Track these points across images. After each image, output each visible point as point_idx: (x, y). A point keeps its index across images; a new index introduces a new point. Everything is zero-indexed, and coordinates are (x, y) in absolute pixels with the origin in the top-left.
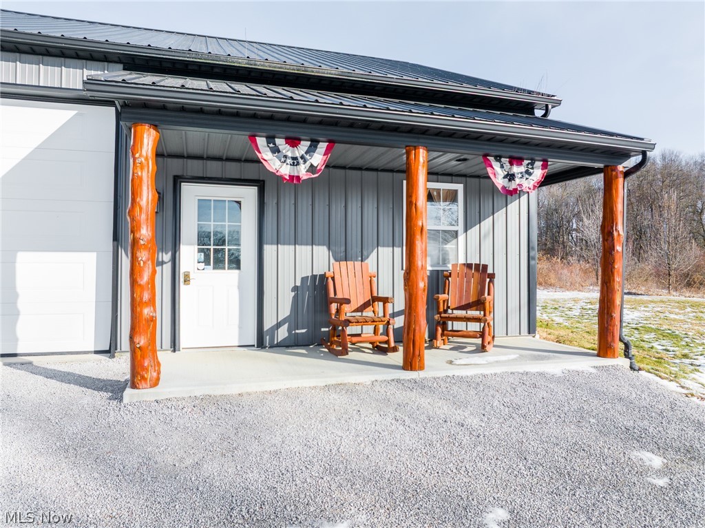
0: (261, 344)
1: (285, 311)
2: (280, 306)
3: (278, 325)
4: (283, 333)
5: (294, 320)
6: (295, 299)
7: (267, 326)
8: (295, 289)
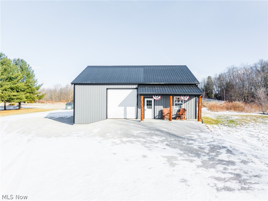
0: (154, 118)
1: (158, 114)
2: (157, 114)
3: (157, 116)
4: (157, 117)
5: (159, 116)
6: (159, 113)
7: (155, 116)
8: (159, 111)
